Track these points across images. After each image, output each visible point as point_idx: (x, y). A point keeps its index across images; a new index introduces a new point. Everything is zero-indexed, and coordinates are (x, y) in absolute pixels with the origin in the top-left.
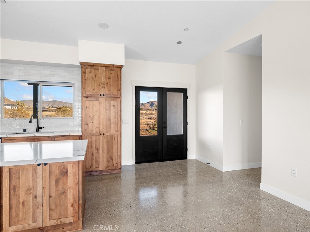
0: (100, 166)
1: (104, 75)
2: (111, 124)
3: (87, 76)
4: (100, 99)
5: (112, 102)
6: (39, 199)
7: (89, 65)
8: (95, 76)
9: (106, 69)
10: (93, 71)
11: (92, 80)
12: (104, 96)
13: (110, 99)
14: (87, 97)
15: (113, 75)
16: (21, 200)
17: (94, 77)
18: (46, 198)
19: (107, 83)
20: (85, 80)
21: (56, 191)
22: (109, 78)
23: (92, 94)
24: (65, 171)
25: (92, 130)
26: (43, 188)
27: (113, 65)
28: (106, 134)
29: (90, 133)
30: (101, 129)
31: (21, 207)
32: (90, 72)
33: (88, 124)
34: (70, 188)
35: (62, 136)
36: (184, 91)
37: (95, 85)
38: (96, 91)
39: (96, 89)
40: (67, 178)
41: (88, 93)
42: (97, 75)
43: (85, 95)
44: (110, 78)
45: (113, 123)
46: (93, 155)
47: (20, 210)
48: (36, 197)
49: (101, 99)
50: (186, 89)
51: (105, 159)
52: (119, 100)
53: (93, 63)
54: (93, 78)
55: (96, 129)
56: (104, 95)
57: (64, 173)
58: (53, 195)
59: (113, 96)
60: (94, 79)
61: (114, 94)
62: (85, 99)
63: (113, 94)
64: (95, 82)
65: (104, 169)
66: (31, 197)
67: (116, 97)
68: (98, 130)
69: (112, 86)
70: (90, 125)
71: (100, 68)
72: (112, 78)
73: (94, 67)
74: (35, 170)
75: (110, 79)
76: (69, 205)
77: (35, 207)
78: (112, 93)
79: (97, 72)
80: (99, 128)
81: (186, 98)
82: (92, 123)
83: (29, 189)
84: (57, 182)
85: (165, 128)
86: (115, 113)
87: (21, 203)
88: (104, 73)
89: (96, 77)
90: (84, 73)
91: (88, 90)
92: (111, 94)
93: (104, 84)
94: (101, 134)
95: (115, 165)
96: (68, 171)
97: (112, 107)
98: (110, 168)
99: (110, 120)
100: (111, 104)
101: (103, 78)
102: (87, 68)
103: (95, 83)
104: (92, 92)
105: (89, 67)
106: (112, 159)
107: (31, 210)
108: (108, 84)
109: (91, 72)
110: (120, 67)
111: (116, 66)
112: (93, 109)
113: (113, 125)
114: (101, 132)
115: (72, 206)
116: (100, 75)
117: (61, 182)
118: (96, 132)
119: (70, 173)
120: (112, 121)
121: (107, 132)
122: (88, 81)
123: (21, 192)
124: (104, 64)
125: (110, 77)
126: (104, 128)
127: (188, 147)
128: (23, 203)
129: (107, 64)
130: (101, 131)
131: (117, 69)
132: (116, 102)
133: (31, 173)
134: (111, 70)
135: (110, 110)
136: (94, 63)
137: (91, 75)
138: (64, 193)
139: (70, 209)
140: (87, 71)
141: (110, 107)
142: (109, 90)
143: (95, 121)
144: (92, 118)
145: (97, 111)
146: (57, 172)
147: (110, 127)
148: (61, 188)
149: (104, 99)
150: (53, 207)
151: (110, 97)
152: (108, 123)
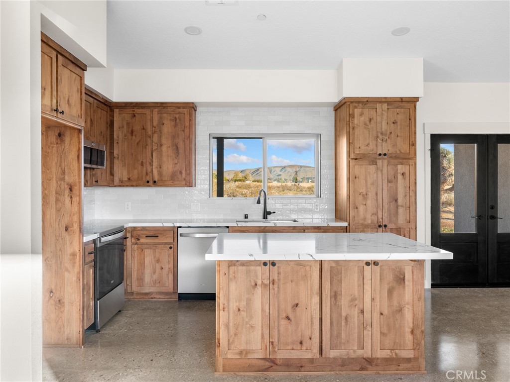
1: (385, 117)
2: (397, 207)
3: (356, 121)
4: (378, 161)
5: (399, 167)
6: (367, 315)
7: (359, 102)
8: (370, 120)
9: (389, 107)
10: (366, 111)
11: (365, 128)
12: (386, 157)
13: (396, 161)
14: (356, 159)
15: (400, 118)
16: (344, 314)
17: (368, 123)
18: (376, 315)
19: (391, 133)
20: (353, 128)
21: (390, 306)
22: (393, 123)
23: (364, 154)
24: (402, 277)
25: (365, 219)
26: (373, 299)
27: (402, 98)
28: (390, 226)
29: (362, 224)
30: (380, 216)
31: (343, 323)
32: (361, 114)
33: (357, 208)
34: (408, 304)
37: (369, 137)
38: (371, 147)
39: (371, 144)
40: (404, 287)
41: (357, 152)
42: (373, 118)
43: (352, 156)
44: (396, 122)
45: (402, 206)
47: (343, 328)
48: (362, 312)
49: (379, 162)
52: (411, 162)
53: (366, 98)
54: (365, 124)
55: (371, 216)
56: (385, 155)
57: (400, 279)
58: (386, 312)
59: (402, 156)
60: (368, 126)
61: (402, 151)
62: (352, 163)
63: (401, 152)
64: (369, 131)
66: (356, 312)
67: (408, 156)
68: (374, 218)
69: (399, 138)
70: (361, 208)
71: (378, 105)
72: (399, 123)
73: (368, 105)
74: (362, 272)
75: (396, 125)
76: (408, 330)
77: (363, 326)
78: (400, 150)
79: (373, 112)
80: (376, 214)
82: (364, 206)
83: (354, 300)
84: (390, 292)
85: (494, 217)
86: (406, 187)
87: (343, 318)
88: (385, 114)
89: (371, 122)
90: (351, 116)
91: (358, 147)
92: (398, 152)
93: (386, 135)
94: (380, 226)
96: (406, 277)
97: (400, 177)
99: (396, 201)
100: (397, 170)
101: (384, 123)
102: (356, 107)
103: (369, 134)
104: (364, 150)
105: (360, 105)
107: (356, 330)
108: (392, 135)
109: (363, 114)
110: (414, 101)
111: (407, 100)
112: (366, 181)
113: (401, 210)
114: (380, 222)
115: (412, 332)
116: (379, 119)
117: (395, 294)
118: (372, 223)
119: (409, 281)
120: (400, 201)
121: (390, 222)
122: (357, 131)
123: (344, 301)
124: (385, 98)
125: (395, 120)
126: (386, 215)
128: (346, 318)
129: (390, 98)
130: (381, 220)
131: (408, 104)
132: (407, 167)
133: (356, 275)
134: (397, 108)
135: (397, 181)
136: (369, 98)
137: (362, 119)
138: (400, 310)
139: (409, 338)
140: (357, 112)
141: (395, 177)
142: (394, 145)
143: (369, 202)
144: (365, 196)
145: (373, 184)
146: (390, 277)
147: (397, 213)
148: (395, 303)
149: (386, 162)
150: (385, 331)
151: (396, 158)
152: (393, 205)
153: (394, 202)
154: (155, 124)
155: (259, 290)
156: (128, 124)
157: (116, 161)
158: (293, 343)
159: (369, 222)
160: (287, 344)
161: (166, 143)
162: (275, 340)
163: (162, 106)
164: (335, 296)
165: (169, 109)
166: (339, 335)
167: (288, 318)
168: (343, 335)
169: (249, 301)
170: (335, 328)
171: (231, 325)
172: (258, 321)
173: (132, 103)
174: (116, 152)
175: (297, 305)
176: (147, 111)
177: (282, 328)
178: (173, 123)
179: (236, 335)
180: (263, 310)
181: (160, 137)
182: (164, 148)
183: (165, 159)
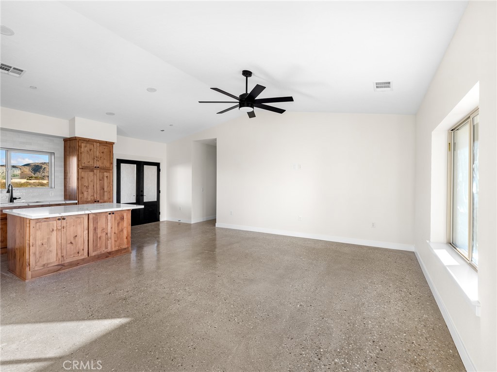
1: (98, 149)
2: (104, 192)
3: (82, 150)
5: (105, 173)
6: (109, 235)
7: (84, 140)
8: (90, 150)
9: (100, 145)
10: (88, 145)
11: (87, 154)
13: (102, 171)
14: (82, 169)
15: (106, 150)
16: (99, 236)
17: (89, 151)
18: (113, 234)
19: (101, 157)
20: (81, 153)
21: (118, 230)
22: (102, 153)
23: (87, 166)
25: (87, 199)
26: (111, 228)
27: (106, 142)
29: (86, 201)
30: (95, 197)
31: (99, 240)
32: (86, 147)
33: (83, 193)
34: (125, 227)
36: (158, 165)
37: (90, 158)
39: (90, 162)
40: (124, 221)
41: (83, 165)
42: (92, 149)
43: (80, 167)
45: (106, 192)
47: (98, 242)
48: (107, 234)
49: (95, 171)
50: (159, 163)
52: (111, 171)
54: (88, 152)
55: (91, 197)
56: (98, 167)
57: (122, 218)
58: (116, 232)
59: (106, 168)
61: (107, 166)
62: (80, 170)
64: (90, 155)
66: (104, 234)
67: (109, 169)
68: (93, 198)
69: (105, 160)
70: (85, 193)
71: (95, 143)
72: (105, 153)
73: (89, 142)
74: (107, 217)
76: (125, 237)
77: (107, 239)
78: (105, 166)
79: (92, 147)
80: (93, 196)
81: (159, 170)
82: (87, 192)
83: (103, 229)
84: (118, 224)
85: (143, 195)
86: (108, 183)
88: (98, 148)
90: (80, 147)
91: (83, 163)
93: (98, 158)
94: (96, 201)
96: (124, 217)
97: (105, 178)
99: (103, 189)
100: (104, 175)
101: (98, 152)
102: (82, 143)
104: (86, 164)
105: (85, 142)
107: (104, 242)
110: (112, 144)
111: (109, 143)
112: (88, 180)
113: (106, 194)
114: (95, 199)
115: (127, 238)
116: (95, 150)
117: (120, 224)
118: (91, 200)
119: (125, 219)
120: (105, 189)
121: (101, 199)
122: (83, 155)
123: (99, 231)
124: (98, 140)
126: (98, 196)
127: (161, 211)
128: (100, 238)
129: (101, 141)
131: (109, 145)
132: (109, 174)
133: (104, 219)
134: (104, 146)
135: (104, 180)
136: (89, 139)
137: (86, 149)
138: (122, 230)
139: (125, 240)
140: (83, 145)
141: (103, 178)
142: (103, 163)
143: (89, 190)
144: (87, 187)
145: (91, 181)
146: (118, 218)
147: (104, 195)
148: (120, 228)
149: (98, 171)
150: (116, 240)
151: (103, 169)
152: (102, 191)
155: (55, 233)
158: (74, 254)
160: (71, 255)
162: (64, 254)
164: (95, 229)
166: (97, 245)
167: (71, 243)
168: (99, 245)
169: (49, 239)
170: (95, 243)
171: (37, 253)
172: (54, 248)
175: (76, 236)
177: (68, 248)
179: (40, 257)
180: (57, 242)
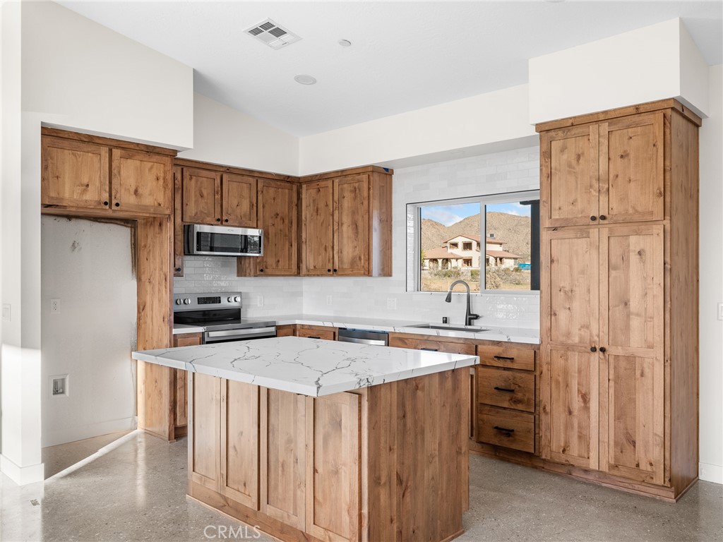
0: (593, 454)
1: (604, 149)
2: (628, 316)
3: (554, 162)
4: (591, 231)
5: (633, 239)
6: (301, 468)
7: (558, 130)
8: (579, 157)
9: (612, 128)
10: (571, 143)
11: (569, 172)
12: (605, 222)
13: (624, 230)
14: (555, 229)
15: (634, 145)
16: (281, 460)
17: (574, 162)
18: (310, 470)
19: (617, 176)
20: (549, 176)
21: (325, 462)
22: (622, 157)
23: (567, 219)
24: (338, 420)
25: (568, 334)
27: (637, 107)
28: (612, 351)
29: (562, 344)
30: (595, 332)
31: (280, 472)
32: (563, 150)
33: (555, 314)
34: (345, 465)
35: (494, 341)
37: (577, 188)
38: (579, 206)
39: (579, 200)
40: (341, 438)
41: (556, 216)
42: (583, 154)
43: (547, 223)
44: (627, 155)
45: (638, 315)
46: (570, 413)
47: (280, 478)
48: (297, 461)
49: (594, 232)
51: (609, 436)
52: (657, 229)
53: (570, 118)
54: (570, 166)
55: (580, 330)
56: (603, 218)
57: (337, 424)
58: (321, 469)
59: (636, 218)
60: (574, 168)
61: (639, 209)
63: (636, 211)
64: (577, 178)
65: (605, 468)
66: (292, 460)
67: (649, 218)
68: (586, 334)
69: (632, 184)
70: (563, 316)
71: (593, 128)
72: (632, 156)
73: (574, 131)
75: (626, 160)
76: (344, 506)
78: (634, 208)
79: (582, 143)
80: (587, 327)
82: (567, 311)
83: (290, 441)
84: (326, 440)
86: (645, 279)
87: (280, 465)
88: (605, 142)
89: (580, 161)
90: (546, 155)
91: (557, 208)
92: (631, 211)
93: (607, 181)
94: (594, 350)
95: (644, 466)
96: (343, 421)
97: (634, 258)
98: (623, 472)
99: (626, 304)
100: (629, 245)
101: (603, 160)
102: (552, 139)
103: (577, 182)
104: (567, 212)
105: (560, 133)
106: (634, 443)
107: (292, 487)
108: (620, 179)
109: (566, 148)
110: (663, 107)
111: (649, 108)
112: (571, 267)
113: (635, 323)
114: (594, 342)
116: (592, 153)
117: (331, 444)
118: (580, 342)
119: (345, 428)
120: (634, 305)
121: (616, 344)
122: (555, 179)
123: (281, 442)
124: (605, 112)
125: (625, 151)
126: (605, 329)
128: (283, 466)
129: (615, 110)
130: (596, 338)
131: (650, 116)
132: (648, 238)
134: (628, 127)
135: (628, 266)
136: (575, 118)
137: (565, 157)
138: (336, 472)
139: (345, 518)
140: (555, 146)
141: (624, 258)
142: (624, 198)
143: (576, 305)
144: (569, 294)
145: (583, 272)
146: (325, 416)
147: (627, 328)
148: (330, 459)
149: (605, 232)
151: (625, 222)
152: (618, 312)
153: (622, 306)
154: (336, 198)
155: (213, 406)
156: (314, 201)
157: (304, 246)
158: (239, 483)
159: (576, 340)
160: (234, 482)
161: (346, 220)
163: (342, 174)
165: (349, 178)
166: (275, 487)
167: (235, 448)
168: (280, 489)
170: (272, 476)
173: (316, 175)
174: (304, 236)
175: (242, 433)
176: (329, 183)
178: (353, 195)
180: (216, 432)
181: (340, 215)
182: (345, 228)
183: (345, 241)
